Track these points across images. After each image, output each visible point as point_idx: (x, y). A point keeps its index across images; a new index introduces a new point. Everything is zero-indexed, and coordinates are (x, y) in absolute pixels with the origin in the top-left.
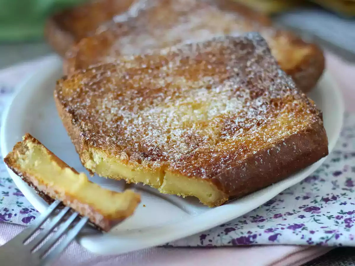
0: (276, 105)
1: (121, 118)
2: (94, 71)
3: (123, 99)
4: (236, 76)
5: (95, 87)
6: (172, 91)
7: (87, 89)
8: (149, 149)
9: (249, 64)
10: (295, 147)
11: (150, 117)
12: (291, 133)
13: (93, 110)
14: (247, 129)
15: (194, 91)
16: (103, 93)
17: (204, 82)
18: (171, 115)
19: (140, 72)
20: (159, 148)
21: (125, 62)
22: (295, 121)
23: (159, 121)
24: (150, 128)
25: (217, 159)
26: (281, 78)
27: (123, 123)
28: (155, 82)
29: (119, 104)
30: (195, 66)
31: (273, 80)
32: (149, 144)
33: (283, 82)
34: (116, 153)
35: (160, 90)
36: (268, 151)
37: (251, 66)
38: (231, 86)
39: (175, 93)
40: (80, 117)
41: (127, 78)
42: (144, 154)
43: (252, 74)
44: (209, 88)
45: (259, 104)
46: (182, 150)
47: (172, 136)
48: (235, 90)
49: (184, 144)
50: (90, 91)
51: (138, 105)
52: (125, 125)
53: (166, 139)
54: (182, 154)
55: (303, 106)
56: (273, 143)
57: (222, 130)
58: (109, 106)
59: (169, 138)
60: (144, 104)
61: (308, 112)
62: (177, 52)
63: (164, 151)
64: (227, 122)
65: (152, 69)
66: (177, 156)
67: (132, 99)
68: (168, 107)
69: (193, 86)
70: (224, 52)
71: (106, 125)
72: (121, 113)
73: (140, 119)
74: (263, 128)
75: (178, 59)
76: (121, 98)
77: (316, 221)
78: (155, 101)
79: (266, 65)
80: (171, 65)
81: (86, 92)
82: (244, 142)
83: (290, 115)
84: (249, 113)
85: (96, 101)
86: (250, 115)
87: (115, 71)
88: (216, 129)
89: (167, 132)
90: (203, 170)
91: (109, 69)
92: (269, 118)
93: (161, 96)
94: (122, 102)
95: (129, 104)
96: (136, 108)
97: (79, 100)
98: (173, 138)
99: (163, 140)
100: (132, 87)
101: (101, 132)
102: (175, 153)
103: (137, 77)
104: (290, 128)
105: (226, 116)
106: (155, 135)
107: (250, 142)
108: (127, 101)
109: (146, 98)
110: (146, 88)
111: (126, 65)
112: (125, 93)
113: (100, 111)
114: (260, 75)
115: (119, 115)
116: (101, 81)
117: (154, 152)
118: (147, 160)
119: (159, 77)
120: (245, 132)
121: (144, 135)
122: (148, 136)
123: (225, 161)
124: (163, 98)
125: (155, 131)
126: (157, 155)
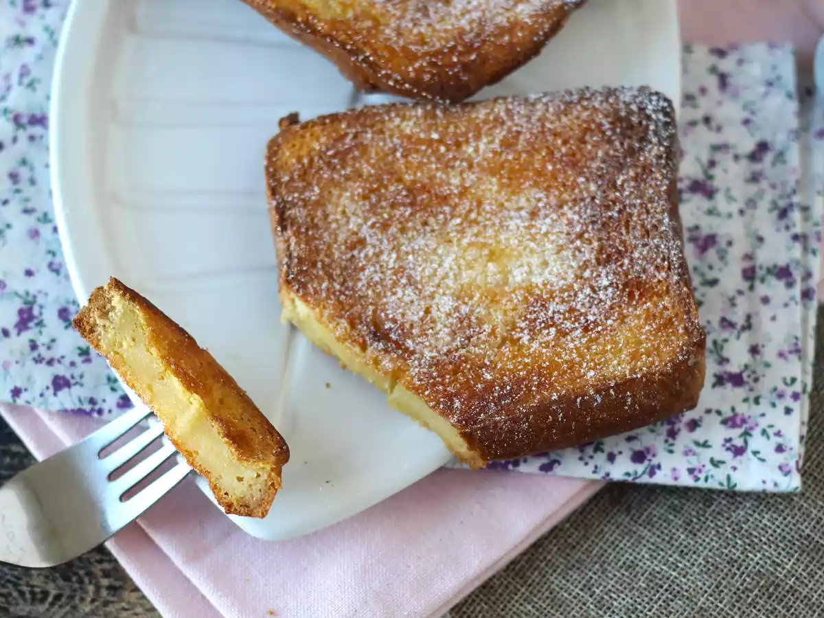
0: (631, 295)
1: (362, 242)
2: (344, 125)
3: (379, 201)
4: (588, 201)
5: (336, 161)
6: (468, 206)
7: (322, 164)
8: (388, 325)
9: (620, 180)
10: (629, 400)
11: (410, 257)
12: (633, 371)
13: (319, 213)
14: (562, 333)
15: (506, 213)
16: (347, 178)
17: (529, 201)
18: (449, 262)
19: (423, 147)
20: (403, 330)
22: (649, 345)
23: (423, 270)
24: (404, 281)
25: (489, 387)
26: (663, 236)
27: (362, 255)
28: (444, 177)
29: (368, 211)
30: (524, 156)
31: (647, 234)
32: (391, 316)
33: (663, 247)
34: (331, 318)
35: (444, 199)
36: (578, 400)
38: (571, 223)
39: (470, 211)
40: (292, 224)
41: (398, 154)
42: (376, 334)
43: (618, 207)
44: (534, 214)
45: (605, 282)
46: (440, 344)
47: (433, 310)
49: (447, 330)
50: (325, 168)
51: (401, 222)
52: (364, 263)
53: (421, 314)
54: (438, 352)
55: (677, 315)
56: (592, 386)
57: (520, 318)
58: (349, 211)
59: (427, 311)
60: (410, 224)
61: (681, 331)
63: (409, 338)
64: (535, 304)
65: (447, 145)
67: (393, 206)
68: (450, 241)
69: (507, 204)
70: (587, 136)
71: (334, 250)
72: (365, 232)
73: (394, 255)
74: (590, 342)
75: (500, 134)
76: (374, 199)
78: (432, 220)
79: (650, 192)
80: (482, 146)
81: (319, 169)
82: (548, 364)
83: (647, 328)
84: (580, 297)
85: (330, 192)
86: (580, 301)
87: (381, 132)
89: (429, 296)
90: (457, 404)
91: (372, 126)
92: (610, 322)
93: (444, 213)
94: (373, 209)
95: (386, 216)
96: (393, 230)
97: (301, 185)
98: (434, 314)
99: (414, 315)
100: (400, 180)
101: (319, 265)
102: (426, 346)
103: (414, 159)
104: (635, 356)
105: (537, 292)
106: (407, 299)
107: (558, 366)
108: (382, 207)
109: (417, 212)
110: (424, 188)
111: (405, 123)
112: (386, 187)
113: (331, 217)
114: (631, 215)
115: (361, 235)
116: (350, 150)
117: (393, 336)
118: (376, 349)
119: (453, 167)
120: (556, 339)
121: (389, 294)
122: (394, 298)
123: (500, 397)
124: (449, 217)
125: (409, 290)
126: (396, 342)
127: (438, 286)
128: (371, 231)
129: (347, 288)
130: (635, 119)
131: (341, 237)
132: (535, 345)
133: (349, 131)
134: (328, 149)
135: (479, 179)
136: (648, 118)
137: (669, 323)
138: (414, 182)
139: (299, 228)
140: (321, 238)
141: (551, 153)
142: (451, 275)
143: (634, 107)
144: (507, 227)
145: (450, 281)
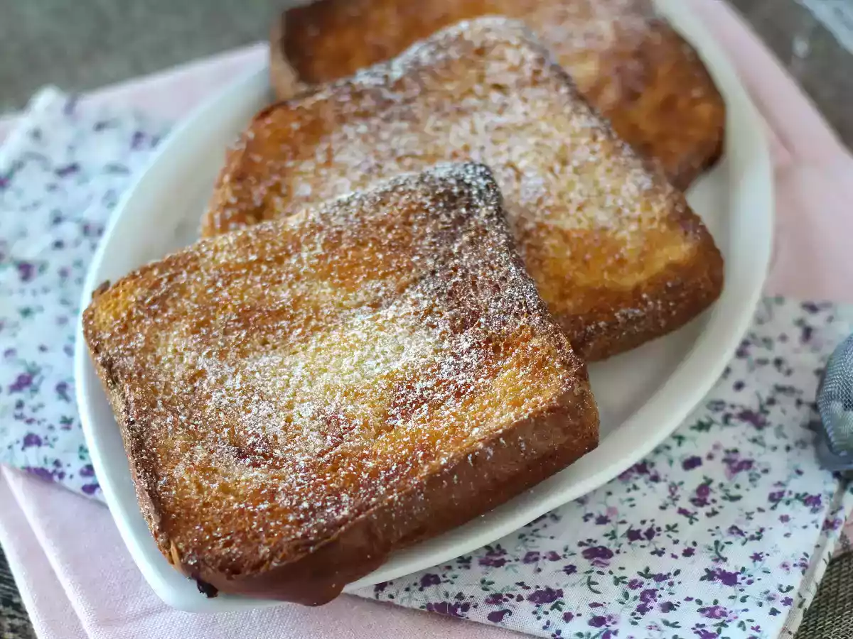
0: (496, 349)
1: (202, 374)
3: (209, 332)
4: (428, 277)
5: (155, 307)
6: (305, 315)
7: (141, 313)
8: (249, 442)
9: (456, 246)
10: (523, 445)
11: (257, 375)
12: (518, 416)
13: (149, 357)
14: (435, 406)
15: (346, 312)
16: (172, 320)
17: (367, 294)
18: (299, 370)
19: (244, 271)
20: (267, 442)
21: (216, 250)
22: (528, 388)
23: (274, 384)
24: (256, 398)
25: (374, 474)
26: (514, 284)
27: (204, 384)
28: (273, 293)
29: (201, 342)
30: (351, 253)
31: (497, 288)
32: (251, 432)
33: (517, 294)
35: (280, 314)
36: (469, 458)
37: (459, 255)
38: (416, 302)
39: (309, 319)
40: (122, 374)
41: (219, 284)
42: (239, 451)
43: (460, 273)
45: (466, 345)
46: (311, 447)
47: (296, 417)
48: (422, 313)
49: (315, 434)
50: (146, 316)
51: (238, 346)
52: (208, 390)
53: (283, 423)
54: (311, 455)
55: (549, 353)
56: (480, 441)
57: (389, 406)
58: (180, 349)
59: (289, 420)
60: (249, 346)
61: (558, 366)
62: (319, 221)
63: (276, 448)
64: (401, 388)
65: (268, 263)
66: (301, 461)
67: (226, 332)
69: (345, 303)
71: (172, 387)
72: (202, 363)
73: (239, 377)
74: (466, 404)
75: (319, 238)
76: (204, 331)
78: (271, 337)
80: (304, 255)
81: (139, 319)
82: (427, 435)
83: (522, 373)
84: (445, 368)
85: (156, 337)
86: (445, 372)
87: (197, 268)
88: (378, 404)
89: (286, 407)
90: (345, 497)
91: (185, 266)
92: (481, 380)
94: (206, 340)
95: (220, 343)
96: (231, 355)
97: (124, 337)
98: (298, 421)
99: (276, 426)
102: (296, 452)
103: (237, 284)
104: (516, 403)
105: (400, 376)
106: (263, 413)
107: (438, 435)
108: (215, 337)
109: (253, 332)
110: (254, 309)
111: (219, 254)
112: (214, 318)
113: (163, 359)
115: (199, 367)
116: (168, 293)
117: (258, 449)
118: (243, 465)
119: (280, 282)
120: (430, 412)
121: (243, 413)
122: (249, 415)
123: (387, 479)
124: (288, 330)
125: (264, 405)
126: (263, 455)
127: (294, 395)
128: (209, 361)
130: (456, 190)
131: (177, 374)
132: (410, 424)
133: (162, 276)
134: (145, 299)
135: (310, 287)
136: (469, 186)
137: (543, 362)
138: (243, 305)
139: (130, 375)
140: (156, 379)
141: (377, 242)
142: (305, 381)
143: (452, 181)
144: (352, 325)
145: (306, 389)
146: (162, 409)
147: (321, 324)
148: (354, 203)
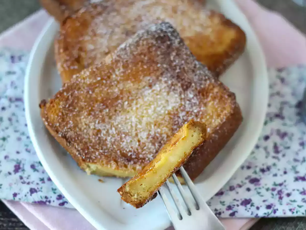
0: (203, 95)
1: (99, 131)
2: (65, 94)
3: (95, 113)
4: (166, 71)
5: (71, 108)
6: (127, 96)
7: (67, 112)
8: (129, 154)
9: (172, 58)
11: (120, 126)
12: (222, 120)
13: (77, 129)
15: (141, 91)
16: (79, 111)
17: (146, 82)
18: (134, 119)
19: (97, 85)
20: (135, 153)
21: (84, 79)
22: (220, 108)
23: (127, 128)
24: (123, 136)
26: (199, 69)
27: (102, 135)
28: (112, 91)
29: (94, 119)
30: (134, 68)
31: (193, 71)
32: (128, 150)
33: (202, 72)
34: (107, 163)
35: (117, 98)
36: (211, 141)
37: (174, 61)
38: (166, 82)
39: (128, 97)
40: (71, 139)
41: (90, 92)
42: (127, 160)
43: (178, 67)
44: (150, 86)
45: (191, 96)
46: (152, 150)
48: (170, 86)
49: (150, 144)
50: (69, 112)
51: (108, 116)
52: (105, 137)
53: (137, 143)
54: (153, 153)
55: (222, 93)
56: (212, 133)
57: (173, 125)
58: (88, 122)
59: (139, 141)
60: (111, 114)
61: (227, 97)
62: (118, 58)
63: (139, 154)
64: (175, 118)
65: (105, 80)
67: (101, 111)
68: (128, 112)
69: (140, 87)
70: (151, 50)
71: (91, 139)
72: (98, 127)
73: (114, 129)
74: (201, 119)
75: (120, 65)
76: (93, 113)
77: (259, 193)
78: (117, 108)
79: (185, 57)
80: (117, 73)
81: (67, 114)
83: (215, 103)
84: (187, 106)
85: (76, 120)
86: (188, 108)
87: (79, 88)
88: (169, 126)
89: (135, 136)
91: (75, 88)
93: (119, 103)
94: (95, 117)
95: (101, 116)
96: (107, 120)
97: (64, 123)
98: (142, 141)
99: (136, 145)
100: (97, 101)
101: (90, 147)
102: (147, 154)
103: (97, 90)
104: (219, 116)
105: (172, 113)
106: (129, 141)
108: (98, 114)
109: (110, 108)
110: (107, 99)
111: (86, 81)
112: (94, 107)
113: (83, 129)
114: (184, 68)
115: (97, 129)
116: (73, 102)
117: (133, 157)
118: (131, 164)
119: (112, 86)
121: (121, 143)
122: (124, 143)
124: (122, 103)
125: (127, 138)
126: (136, 158)
127: (136, 130)
128: (100, 125)
129: (105, 150)
130: (162, 35)
131: (91, 133)
133: (68, 95)
134: (66, 106)
135: (124, 85)
136: (166, 32)
137: (221, 97)
138: (102, 99)
139: (75, 139)
140: (84, 138)
141: (142, 62)
142: (138, 123)
143: (159, 31)
144: (145, 95)
145: (139, 126)
146: (92, 150)
147: (133, 98)
148: (128, 48)
